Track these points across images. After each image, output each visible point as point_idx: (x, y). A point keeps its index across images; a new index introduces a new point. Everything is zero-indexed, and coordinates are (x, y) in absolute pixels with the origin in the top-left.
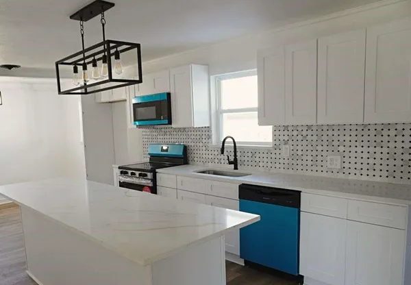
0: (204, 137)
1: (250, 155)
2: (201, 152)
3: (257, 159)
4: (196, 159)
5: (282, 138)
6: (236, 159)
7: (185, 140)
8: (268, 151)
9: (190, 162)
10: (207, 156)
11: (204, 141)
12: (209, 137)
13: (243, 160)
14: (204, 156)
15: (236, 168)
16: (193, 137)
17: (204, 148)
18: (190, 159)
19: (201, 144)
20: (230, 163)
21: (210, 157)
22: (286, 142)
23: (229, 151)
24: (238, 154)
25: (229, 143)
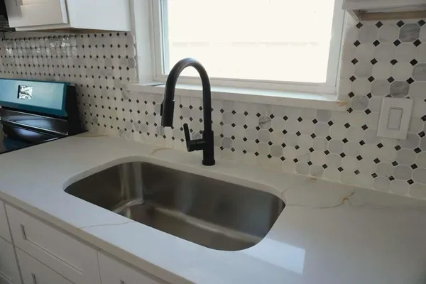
0: (116, 62)
1: (252, 121)
2: (113, 104)
3: (277, 138)
4: (100, 119)
5: (382, 72)
6: (208, 133)
7: (72, 71)
8: (320, 116)
9: (89, 126)
10: (128, 116)
11: (117, 73)
12: (130, 63)
13: (228, 135)
14: (120, 114)
15: (209, 160)
16: (88, 62)
17: (118, 94)
18: (89, 119)
19: (110, 83)
20: (192, 146)
21: (136, 117)
22: (398, 89)
23: (186, 106)
24: (216, 117)
25: (189, 80)
